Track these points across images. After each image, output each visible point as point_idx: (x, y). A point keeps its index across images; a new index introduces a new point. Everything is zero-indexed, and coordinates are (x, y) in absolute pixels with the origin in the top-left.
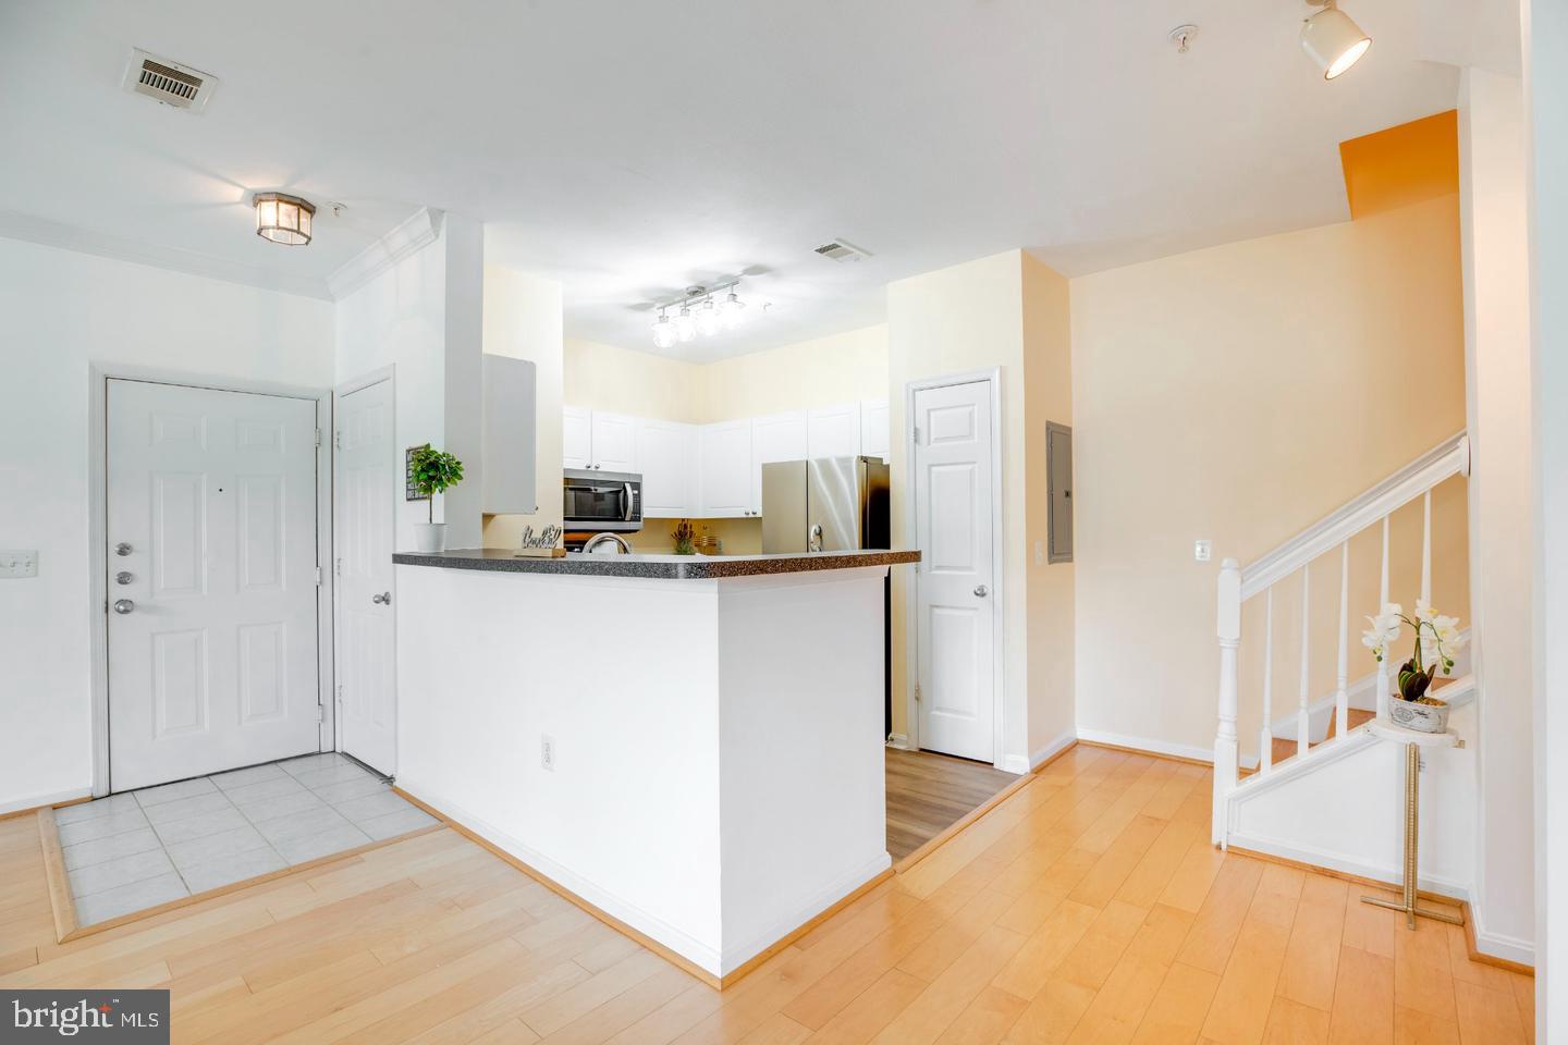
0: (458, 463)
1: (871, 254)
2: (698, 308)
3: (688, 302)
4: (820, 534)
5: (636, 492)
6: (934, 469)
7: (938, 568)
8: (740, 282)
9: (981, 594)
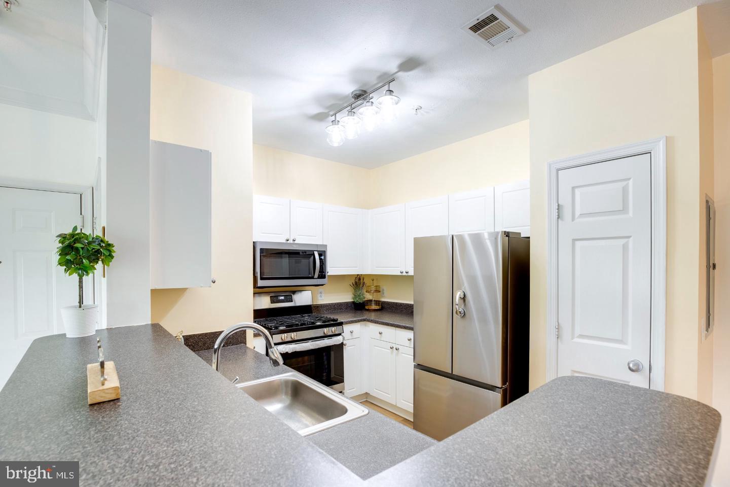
1: (524, 30)
3: (353, 106)
4: (464, 298)
5: (322, 258)
6: (578, 243)
7: (581, 336)
8: (395, 79)
9: (634, 368)
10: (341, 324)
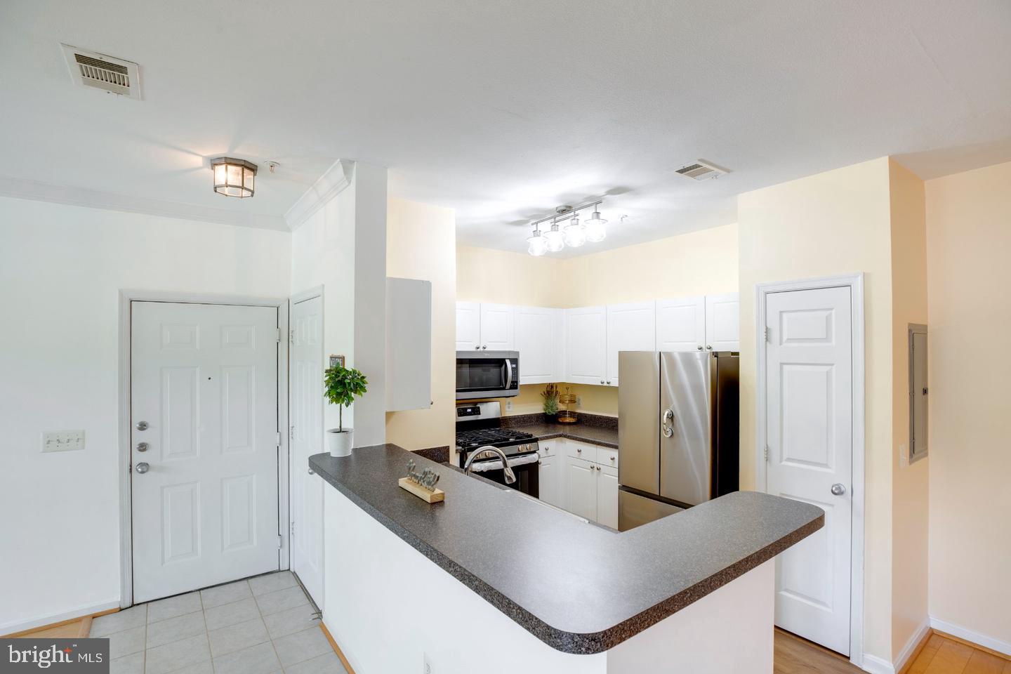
0: (363, 377)
1: (728, 171)
2: (565, 224)
3: (557, 219)
4: (672, 417)
5: (514, 366)
6: (785, 367)
7: (789, 459)
8: (603, 201)
9: (836, 492)
10: (536, 440)
